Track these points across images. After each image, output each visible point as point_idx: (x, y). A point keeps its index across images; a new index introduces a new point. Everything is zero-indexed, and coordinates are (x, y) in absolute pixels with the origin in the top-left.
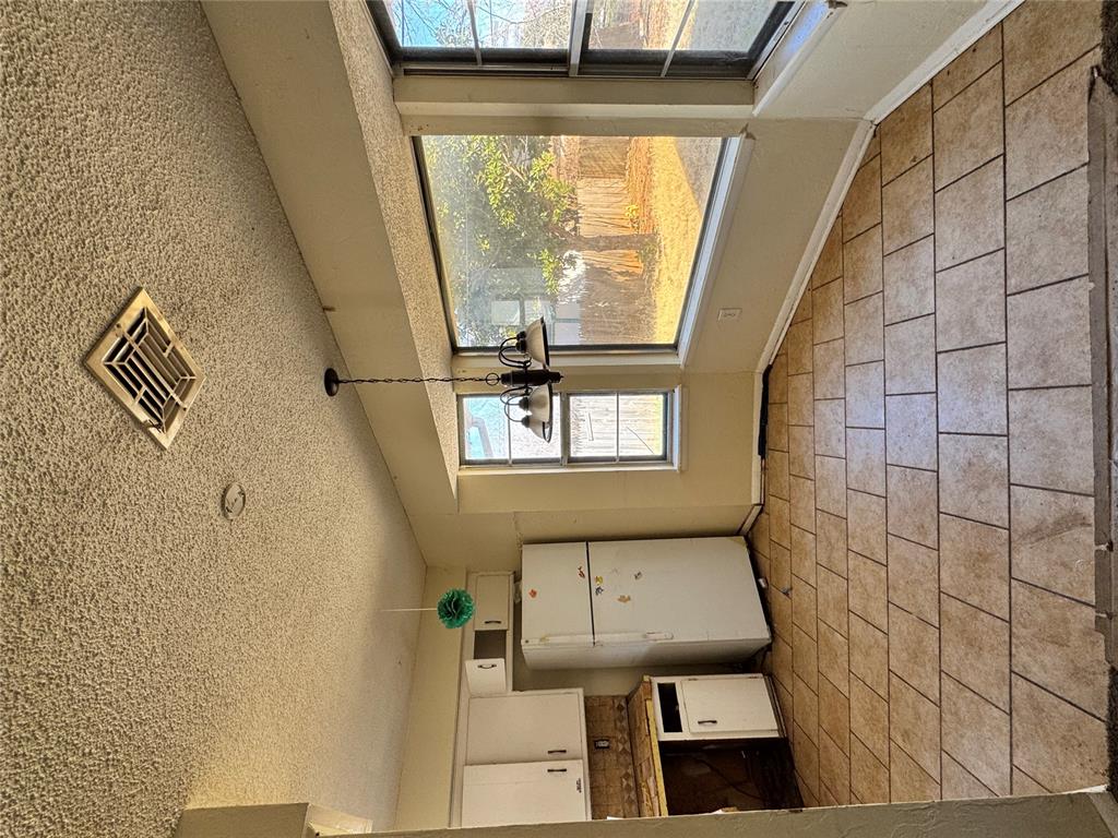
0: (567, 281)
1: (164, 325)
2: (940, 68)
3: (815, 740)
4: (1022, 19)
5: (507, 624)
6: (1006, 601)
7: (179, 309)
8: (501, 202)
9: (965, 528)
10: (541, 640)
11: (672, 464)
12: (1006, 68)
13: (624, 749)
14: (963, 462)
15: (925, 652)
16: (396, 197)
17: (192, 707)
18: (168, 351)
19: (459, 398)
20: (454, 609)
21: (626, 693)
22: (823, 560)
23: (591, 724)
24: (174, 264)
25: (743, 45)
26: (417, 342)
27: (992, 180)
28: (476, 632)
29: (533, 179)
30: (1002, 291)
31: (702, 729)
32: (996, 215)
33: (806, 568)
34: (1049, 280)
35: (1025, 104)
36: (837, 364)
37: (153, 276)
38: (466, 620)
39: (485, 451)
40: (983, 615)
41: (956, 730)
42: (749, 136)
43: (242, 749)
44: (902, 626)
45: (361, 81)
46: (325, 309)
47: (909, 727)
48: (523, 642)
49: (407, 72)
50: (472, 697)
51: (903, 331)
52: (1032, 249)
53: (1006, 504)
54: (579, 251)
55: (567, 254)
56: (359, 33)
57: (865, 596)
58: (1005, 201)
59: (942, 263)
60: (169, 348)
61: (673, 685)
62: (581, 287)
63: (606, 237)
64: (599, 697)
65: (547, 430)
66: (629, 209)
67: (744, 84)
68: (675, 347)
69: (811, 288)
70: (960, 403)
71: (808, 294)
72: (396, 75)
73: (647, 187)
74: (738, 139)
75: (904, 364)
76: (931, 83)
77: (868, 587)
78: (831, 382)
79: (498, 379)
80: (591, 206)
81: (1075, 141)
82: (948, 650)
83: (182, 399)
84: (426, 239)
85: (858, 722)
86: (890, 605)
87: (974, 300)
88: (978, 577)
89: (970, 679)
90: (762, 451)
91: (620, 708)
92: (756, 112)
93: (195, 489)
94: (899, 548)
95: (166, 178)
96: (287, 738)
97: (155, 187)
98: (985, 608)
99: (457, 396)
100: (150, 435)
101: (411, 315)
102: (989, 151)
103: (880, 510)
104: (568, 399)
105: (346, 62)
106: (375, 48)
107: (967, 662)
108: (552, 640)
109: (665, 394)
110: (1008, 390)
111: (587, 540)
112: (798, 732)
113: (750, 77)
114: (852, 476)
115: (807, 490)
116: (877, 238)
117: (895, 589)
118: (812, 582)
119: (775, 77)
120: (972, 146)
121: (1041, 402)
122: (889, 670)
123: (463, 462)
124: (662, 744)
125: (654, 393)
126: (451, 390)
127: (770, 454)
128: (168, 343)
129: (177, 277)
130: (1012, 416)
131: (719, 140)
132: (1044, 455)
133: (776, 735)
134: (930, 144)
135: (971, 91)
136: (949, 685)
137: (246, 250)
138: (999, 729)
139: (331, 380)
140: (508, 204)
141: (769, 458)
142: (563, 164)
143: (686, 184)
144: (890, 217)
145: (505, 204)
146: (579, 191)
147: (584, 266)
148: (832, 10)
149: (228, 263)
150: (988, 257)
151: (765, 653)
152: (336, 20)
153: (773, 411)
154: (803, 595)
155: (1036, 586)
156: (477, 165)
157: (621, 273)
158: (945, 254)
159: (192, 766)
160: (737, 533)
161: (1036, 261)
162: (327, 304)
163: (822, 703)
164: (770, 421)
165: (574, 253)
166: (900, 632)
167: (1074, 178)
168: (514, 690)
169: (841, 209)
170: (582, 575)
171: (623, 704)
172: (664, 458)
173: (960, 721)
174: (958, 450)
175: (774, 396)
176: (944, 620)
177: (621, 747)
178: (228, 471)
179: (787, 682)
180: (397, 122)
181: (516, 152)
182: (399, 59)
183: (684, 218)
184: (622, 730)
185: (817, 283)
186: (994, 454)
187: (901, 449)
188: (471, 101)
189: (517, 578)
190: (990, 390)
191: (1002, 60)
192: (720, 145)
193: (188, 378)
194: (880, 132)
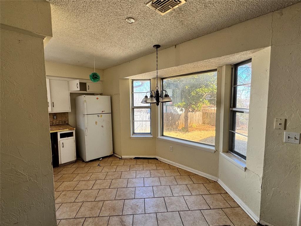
0: (176, 109)
1: (177, 6)
2: (230, 195)
3: (59, 173)
4: (240, 211)
5: (88, 91)
6: (104, 215)
7: (180, 10)
8: (198, 92)
9: (121, 205)
10: (85, 101)
11: (132, 135)
12: (230, 208)
13: (54, 123)
14: (138, 204)
15: (88, 198)
16: (203, 65)
17: (78, 7)
18: (170, 7)
19: (150, 80)
20: (95, 77)
21: (69, 124)
22: (109, 173)
23: (60, 114)
24: (191, 10)
25: (236, 150)
26: (166, 69)
27: (205, 207)
28: (86, 83)
29: (203, 100)
30: (179, 210)
31: (61, 144)
32: (197, 208)
33: (106, 170)
34: (182, 220)
35: (222, 213)
36: (159, 175)
37: (189, 4)
38: (92, 80)
39: (136, 86)
40: (100, 211)
41: (68, 206)
42: (215, 151)
43: (63, 19)
44: (95, 193)
45: (231, 57)
46: (176, 45)
47: (67, 195)
48: (84, 95)
49: (232, 68)
50: (68, 82)
51: (168, 189)
52: (189, 216)
53: (128, 214)
54: (184, 112)
55: (183, 109)
56: (242, 57)
57: (101, 184)
58: (200, 210)
59: (185, 197)
60: (171, 7)
61: (73, 136)
62: (175, 113)
63: (188, 119)
64: (68, 116)
65: (144, 102)
66: (194, 125)
67: (227, 150)
68: (163, 135)
69: (178, 169)
70: (152, 203)
71: (176, 168)
72: (232, 66)
73: (200, 130)
74: (214, 149)
75: (160, 190)
76: (227, 193)
77: (103, 184)
78: (155, 174)
79: (157, 90)
80: (195, 116)
81: (215, 223)
82: (89, 203)
83: (158, 10)
84: (191, 72)
85: (66, 184)
86: (99, 190)
87: (177, 204)
88: (109, 209)
89: (82, 209)
90: (136, 158)
91: (65, 122)
92: (221, 153)
93: (135, 11)
94: (114, 191)
95: (211, 9)
96: (64, 31)
97: (210, 6)
98: (101, 211)
99: (150, 79)
100: (150, 1)
101: (174, 68)
102: (212, 206)
103: (123, 186)
104: (149, 108)
105: (236, 54)
106: (239, 61)
107: (87, 208)
108: (85, 104)
109: (150, 133)
110: (156, 213)
111: (112, 113)
112: (62, 169)
113: (229, 151)
114: (131, 179)
115: (127, 169)
116: (190, 183)
117: (103, 190)
118: (103, 171)
119: (229, 157)
120: (213, 202)
121: (154, 220)
122: (82, 190)
123: (133, 80)
124: (57, 133)
125: (151, 130)
126: (152, 77)
127: (135, 160)
128: (172, 7)
129: (188, 10)
130: (150, 214)
131: (214, 145)
132: (141, 222)
133: (60, 163)
134: (213, 193)
135: (225, 201)
136: (80, 204)
137: (192, 27)
138: (70, 216)
139: (157, 46)
140: (197, 94)
141: (134, 160)
142: (206, 108)
143: (202, 139)
144: (196, 185)
145: (197, 93)
146: (199, 112)
147: (180, 114)
148: (244, 168)
149: (190, 22)
150: (187, 207)
151: (82, 160)
152: (246, 52)
153: (146, 160)
154: (99, 169)
155: (108, 222)
156: (207, 86)
157: (178, 123)
158: (187, 198)
159: (62, 6)
160: (114, 153)
161: (187, 217)
162: (177, 46)
163: (70, 175)
164: (144, 160)
165: (184, 111)
166: (92, 192)
167: (206, 224)
168: (70, 93)
169: (197, 175)
170: (103, 112)
171: (66, 123)
172: (134, 133)
173: (70, 207)
174: (140, 203)
175: (150, 161)
176: (97, 202)
177: (54, 122)
178: (138, 19)
179: (74, 166)
180: (221, 66)
181: (210, 96)
182: (235, 66)
183: (193, 138)
184: (59, 122)
185: (179, 170)
186: (140, 211)
187: (139, 190)
188: (225, 84)
189: (101, 94)
190: (156, 209)
191: (232, 208)
192: (213, 145)
193: (163, 11)
194: (215, 182)
